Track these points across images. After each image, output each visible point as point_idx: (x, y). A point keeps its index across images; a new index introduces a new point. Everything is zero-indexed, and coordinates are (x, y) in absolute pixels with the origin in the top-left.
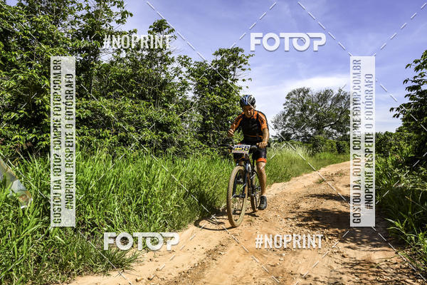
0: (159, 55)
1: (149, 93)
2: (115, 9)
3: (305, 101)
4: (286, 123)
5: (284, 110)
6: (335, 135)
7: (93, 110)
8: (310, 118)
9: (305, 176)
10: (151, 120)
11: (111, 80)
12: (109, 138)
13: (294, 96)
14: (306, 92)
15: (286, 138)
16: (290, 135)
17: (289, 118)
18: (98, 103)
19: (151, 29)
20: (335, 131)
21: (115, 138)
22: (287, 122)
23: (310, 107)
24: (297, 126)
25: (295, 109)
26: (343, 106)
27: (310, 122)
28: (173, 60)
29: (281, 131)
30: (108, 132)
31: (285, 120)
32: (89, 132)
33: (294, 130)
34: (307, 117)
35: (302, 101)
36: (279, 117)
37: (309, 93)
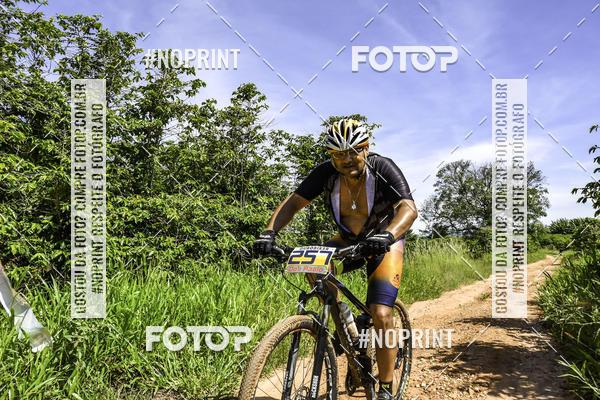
0: (245, 130)
1: (232, 183)
2: (184, 78)
3: (464, 179)
4: (439, 212)
5: (435, 194)
7: (152, 210)
8: (473, 202)
9: (464, 288)
10: (231, 220)
11: (181, 167)
12: (172, 249)
13: (449, 172)
14: (465, 166)
15: (439, 232)
16: (446, 228)
17: (442, 204)
18: (159, 201)
19: (235, 96)
21: (180, 249)
22: (441, 209)
23: (472, 187)
24: (455, 216)
25: (451, 191)
27: (473, 208)
28: (263, 137)
29: (432, 224)
30: (172, 239)
31: (437, 207)
32: (147, 241)
33: (451, 221)
34: (469, 202)
35: (460, 179)
36: (428, 204)
37: (470, 168)
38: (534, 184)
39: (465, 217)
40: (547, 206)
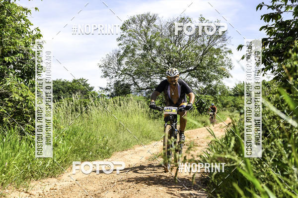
3: (150, 34)
4: (122, 68)
5: (118, 48)
6: (196, 86)
8: (158, 60)
9: (138, 148)
13: (134, 26)
14: (151, 20)
15: (122, 90)
16: (128, 86)
17: (125, 60)
20: (195, 80)
22: (124, 66)
23: (158, 44)
24: (139, 73)
25: (135, 46)
26: (206, 43)
27: (157, 66)
29: (113, 81)
31: (119, 64)
33: (134, 79)
34: (153, 60)
35: (146, 34)
36: (110, 60)
37: (157, 23)
38: (219, 44)
39: (149, 76)
40: (230, 66)
